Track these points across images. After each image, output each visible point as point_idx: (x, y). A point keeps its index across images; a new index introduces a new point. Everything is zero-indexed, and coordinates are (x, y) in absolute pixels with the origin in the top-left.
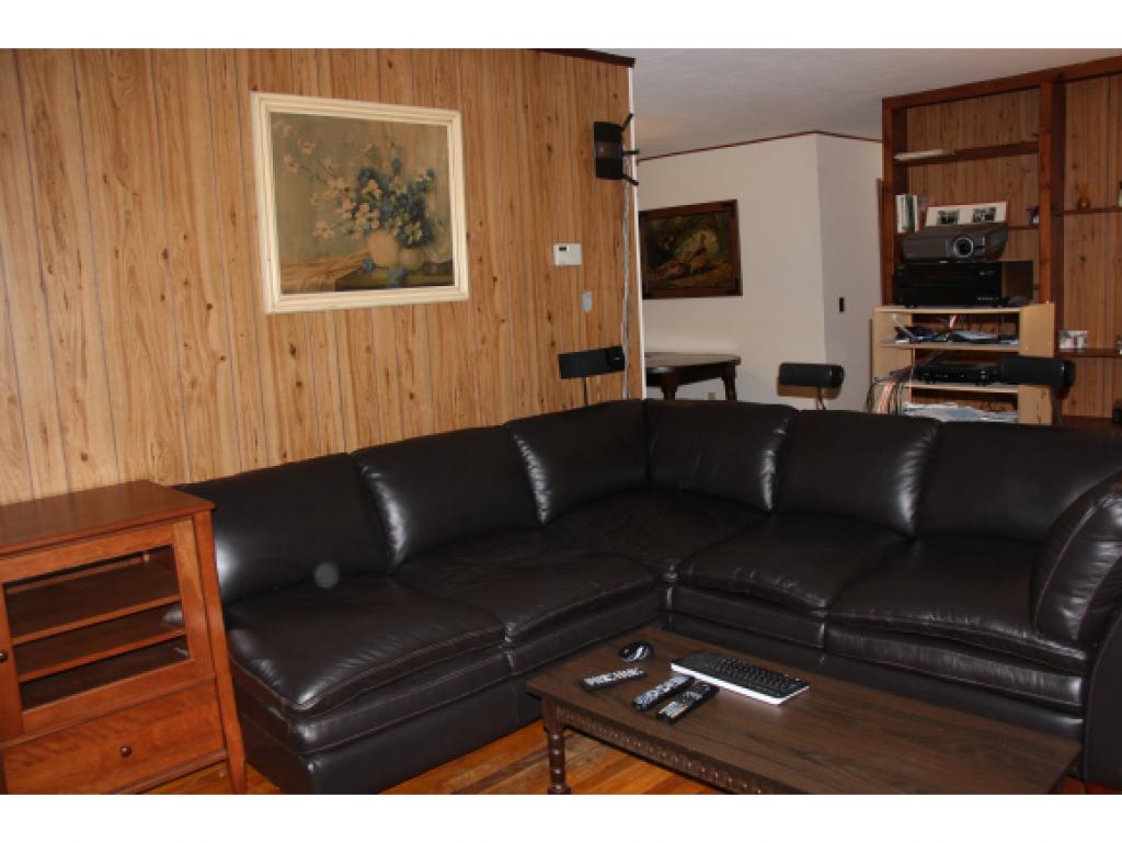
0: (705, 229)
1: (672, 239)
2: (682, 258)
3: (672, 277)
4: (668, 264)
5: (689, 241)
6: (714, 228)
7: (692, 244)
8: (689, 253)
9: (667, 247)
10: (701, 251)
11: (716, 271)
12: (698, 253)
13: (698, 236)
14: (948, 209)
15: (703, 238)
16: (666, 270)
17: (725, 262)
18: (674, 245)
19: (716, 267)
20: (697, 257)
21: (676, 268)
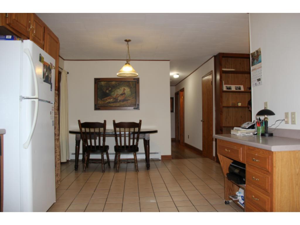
0: (125, 86)
1: (110, 89)
2: (114, 96)
3: (109, 103)
4: (108, 98)
5: (118, 90)
6: (129, 86)
7: (120, 91)
8: (117, 94)
9: (107, 91)
10: (123, 94)
11: (129, 101)
12: (122, 95)
13: (122, 89)
14: (228, 86)
15: (124, 90)
16: (106, 100)
17: (132, 98)
18: (111, 91)
19: (129, 100)
20: (121, 96)
21: (112, 100)
